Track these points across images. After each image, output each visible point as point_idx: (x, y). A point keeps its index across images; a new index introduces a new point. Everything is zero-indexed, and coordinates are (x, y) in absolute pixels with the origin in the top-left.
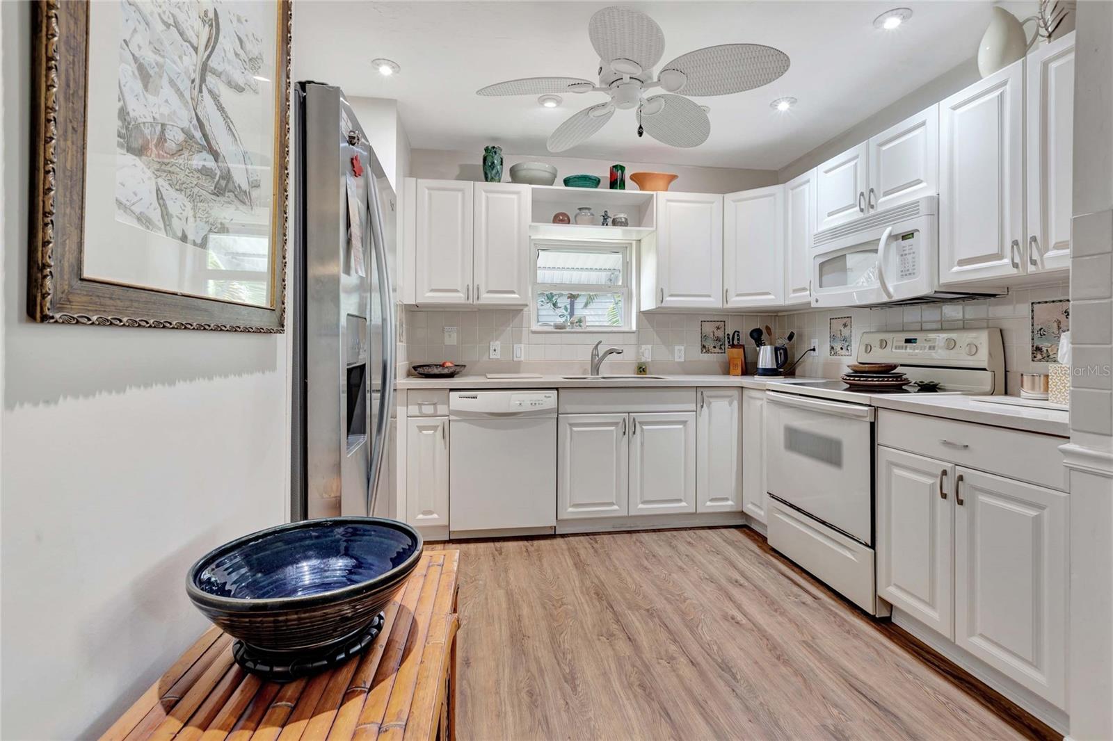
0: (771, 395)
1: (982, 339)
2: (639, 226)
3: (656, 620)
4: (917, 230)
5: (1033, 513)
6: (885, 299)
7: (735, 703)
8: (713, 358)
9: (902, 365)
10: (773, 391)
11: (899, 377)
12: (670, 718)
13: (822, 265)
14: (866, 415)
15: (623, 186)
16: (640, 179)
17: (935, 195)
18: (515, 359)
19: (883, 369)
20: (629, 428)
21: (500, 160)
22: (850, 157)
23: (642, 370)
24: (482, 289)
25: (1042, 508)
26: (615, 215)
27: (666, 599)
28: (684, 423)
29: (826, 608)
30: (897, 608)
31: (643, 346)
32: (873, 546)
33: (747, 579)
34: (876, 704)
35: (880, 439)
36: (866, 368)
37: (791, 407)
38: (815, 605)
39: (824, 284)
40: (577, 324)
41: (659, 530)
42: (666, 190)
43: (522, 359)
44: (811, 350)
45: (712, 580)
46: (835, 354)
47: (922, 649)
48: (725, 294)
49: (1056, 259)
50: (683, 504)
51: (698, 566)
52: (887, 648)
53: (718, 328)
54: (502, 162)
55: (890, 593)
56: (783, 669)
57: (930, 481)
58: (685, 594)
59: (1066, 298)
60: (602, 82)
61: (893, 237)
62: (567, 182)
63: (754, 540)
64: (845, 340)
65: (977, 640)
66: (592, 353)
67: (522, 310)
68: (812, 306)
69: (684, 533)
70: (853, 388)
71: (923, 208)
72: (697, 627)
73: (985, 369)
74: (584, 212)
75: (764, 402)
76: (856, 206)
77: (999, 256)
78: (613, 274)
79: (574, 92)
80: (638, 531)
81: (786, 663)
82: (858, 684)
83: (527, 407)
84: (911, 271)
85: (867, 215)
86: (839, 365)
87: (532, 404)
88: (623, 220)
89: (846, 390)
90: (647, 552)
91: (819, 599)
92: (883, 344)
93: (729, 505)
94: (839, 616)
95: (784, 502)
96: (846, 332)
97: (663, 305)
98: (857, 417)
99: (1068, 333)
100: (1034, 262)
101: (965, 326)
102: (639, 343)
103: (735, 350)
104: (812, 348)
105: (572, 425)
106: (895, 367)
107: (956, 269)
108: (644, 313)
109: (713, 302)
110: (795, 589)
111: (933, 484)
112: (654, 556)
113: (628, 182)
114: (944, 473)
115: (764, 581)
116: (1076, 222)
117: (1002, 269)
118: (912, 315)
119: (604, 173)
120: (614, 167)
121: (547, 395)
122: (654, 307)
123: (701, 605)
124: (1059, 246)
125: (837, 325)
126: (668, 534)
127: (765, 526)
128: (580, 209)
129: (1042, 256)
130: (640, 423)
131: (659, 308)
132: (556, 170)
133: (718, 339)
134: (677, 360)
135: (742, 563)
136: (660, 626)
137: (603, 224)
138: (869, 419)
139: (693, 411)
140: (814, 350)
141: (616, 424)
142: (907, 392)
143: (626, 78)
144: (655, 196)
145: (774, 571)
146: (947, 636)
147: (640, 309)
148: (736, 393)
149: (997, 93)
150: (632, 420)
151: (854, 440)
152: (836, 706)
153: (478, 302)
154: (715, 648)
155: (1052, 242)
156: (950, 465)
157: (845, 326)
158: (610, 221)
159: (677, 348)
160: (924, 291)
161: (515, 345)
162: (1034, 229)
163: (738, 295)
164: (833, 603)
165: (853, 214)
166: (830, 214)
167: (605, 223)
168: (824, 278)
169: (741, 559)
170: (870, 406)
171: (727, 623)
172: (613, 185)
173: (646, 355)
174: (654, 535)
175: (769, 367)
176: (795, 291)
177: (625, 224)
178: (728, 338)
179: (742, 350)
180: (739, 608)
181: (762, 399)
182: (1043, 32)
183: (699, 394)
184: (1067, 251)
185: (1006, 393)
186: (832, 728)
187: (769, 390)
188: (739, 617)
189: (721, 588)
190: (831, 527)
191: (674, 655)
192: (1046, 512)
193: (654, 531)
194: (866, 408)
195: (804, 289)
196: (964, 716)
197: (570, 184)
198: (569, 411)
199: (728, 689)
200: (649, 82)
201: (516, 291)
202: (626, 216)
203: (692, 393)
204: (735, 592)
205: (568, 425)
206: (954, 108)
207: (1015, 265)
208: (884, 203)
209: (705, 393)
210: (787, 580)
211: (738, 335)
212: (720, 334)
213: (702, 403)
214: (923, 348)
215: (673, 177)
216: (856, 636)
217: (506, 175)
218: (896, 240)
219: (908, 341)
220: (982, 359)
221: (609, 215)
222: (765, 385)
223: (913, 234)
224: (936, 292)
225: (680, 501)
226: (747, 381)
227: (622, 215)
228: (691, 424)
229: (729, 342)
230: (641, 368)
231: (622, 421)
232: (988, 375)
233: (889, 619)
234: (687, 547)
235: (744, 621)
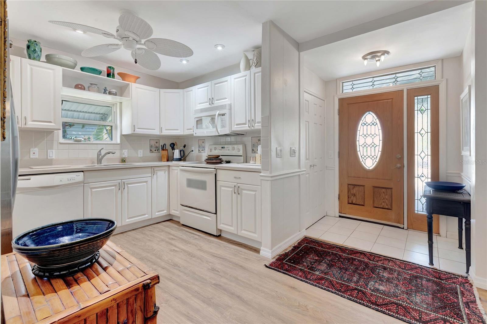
0: (181, 168)
1: (241, 147)
2: (121, 96)
3: (145, 260)
4: (226, 113)
5: (254, 193)
6: (217, 134)
7: (181, 274)
8: (155, 155)
9: (221, 156)
10: (182, 166)
11: (220, 159)
12: (160, 287)
13: (197, 121)
14: (213, 171)
15: (113, 76)
16: (123, 76)
17: (230, 103)
18: (49, 158)
19: (216, 157)
20: (121, 187)
21: (40, 49)
22: (206, 86)
23: (123, 161)
24: (29, 119)
25: (256, 191)
26: (110, 90)
27: (147, 252)
28: (146, 182)
29: (202, 238)
30: (223, 230)
31: (123, 150)
32: (216, 214)
33: (176, 237)
34: (221, 258)
35: (218, 179)
36: (212, 157)
37: (190, 172)
38: (199, 238)
39: (198, 128)
40: (88, 140)
41: (136, 229)
42: (135, 83)
43: (54, 157)
44: (192, 151)
45: (163, 240)
46: (200, 152)
47: (230, 240)
48: (161, 129)
49: (258, 126)
50: (147, 216)
51: (156, 237)
52: (221, 243)
53: (157, 143)
54: (41, 50)
55: (221, 226)
56: (194, 259)
57: (231, 189)
58: (154, 248)
59: (260, 136)
60: (118, 36)
61: (219, 115)
62: (82, 69)
63: (175, 224)
64: (203, 147)
65: (243, 232)
66: (98, 153)
67: (53, 132)
68: (194, 135)
69: (147, 227)
70: (208, 163)
71: (228, 107)
72: (162, 257)
73: (242, 156)
74: (93, 86)
75: (179, 170)
76: (208, 102)
77: (245, 124)
78: (104, 116)
79: (104, 36)
80: (126, 232)
81: (194, 257)
82: (215, 255)
83: (65, 182)
84: (224, 126)
85: (211, 106)
86: (201, 156)
87: (68, 180)
88: (115, 93)
89: (206, 164)
90: (133, 238)
91: (200, 236)
92: (215, 149)
93: (165, 212)
94: (207, 239)
95: (187, 206)
96: (203, 144)
97: (135, 132)
98: (211, 173)
99: (260, 146)
100: (253, 126)
101: (237, 143)
102: (121, 149)
103: (164, 152)
104: (192, 150)
105: (92, 188)
106: (219, 156)
107: (236, 126)
108: (123, 135)
109: (156, 132)
110: (192, 235)
111: (232, 190)
112: (137, 239)
113: (116, 75)
114: (235, 186)
115: (182, 235)
116: (262, 118)
117: (246, 127)
118: (223, 139)
119: (104, 68)
120: (109, 67)
121: (78, 175)
122: (130, 133)
123: (162, 250)
124: (258, 123)
125: (201, 142)
126: (140, 229)
127: (179, 217)
128: (91, 84)
129: (254, 125)
130: (127, 184)
131: (133, 133)
132: (77, 62)
133: (157, 147)
134: (139, 156)
135: (173, 232)
136: (147, 261)
137: (104, 93)
138: (215, 173)
139: (150, 177)
140: (193, 151)
141: (115, 186)
142: (222, 164)
143: (131, 39)
144: (130, 84)
145: (184, 232)
146: (235, 233)
147: (122, 133)
148: (167, 168)
149: (245, 78)
150: (123, 183)
151: (209, 180)
152: (210, 262)
153: (25, 126)
154: (170, 261)
155: (256, 122)
156: (236, 184)
157: (203, 142)
158: (107, 92)
159: (139, 151)
160: (228, 132)
161: (49, 151)
162: (253, 118)
163: (166, 130)
164: (204, 236)
165: (207, 105)
166: (200, 104)
167: (105, 92)
168: (198, 126)
169: (172, 231)
170: (215, 168)
171: (172, 252)
172: (109, 75)
173: (125, 154)
174: (134, 232)
175: (178, 158)
176: (188, 129)
177: (115, 94)
178: (162, 147)
179: (167, 151)
180: (175, 246)
181: (178, 170)
182: (254, 64)
183: (153, 169)
184: (260, 124)
185: (246, 163)
186: (211, 268)
187: (180, 166)
188: (176, 249)
189: (167, 242)
190: (203, 211)
191: (156, 269)
192: (257, 192)
193: (133, 230)
194: (214, 169)
195: (191, 129)
196: (241, 253)
197: (84, 71)
198: (90, 182)
199: (177, 271)
200: (140, 42)
201: (52, 121)
202: (116, 91)
203: (149, 170)
204: (173, 242)
205: (89, 189)
206: (235, 79)
207: (249, 127)
208: (217, 103)
209: (155, 169)
210: (189, 233)
211: (165, 146)
212: (157, 145)
213: (153, 173)
214: (226, 150)
215: (138, 78)
216: (213, 243)
217: (43, 58)
218: (220, 115)
219: (222, 148)
220: (241, 153)
221: (107, 89)
222: (179, 164)
223: (225, 114)
224: (231, 133)
225: (145, 215)
226: (169, 163)
227: (114, 90)
228: (149, 182)
229: (162, 148)
230: (123, 160)
231: (118, 184)
232: (242, 157)
233: (220, 235)
234: (150, 232)
235: (178, 250)
